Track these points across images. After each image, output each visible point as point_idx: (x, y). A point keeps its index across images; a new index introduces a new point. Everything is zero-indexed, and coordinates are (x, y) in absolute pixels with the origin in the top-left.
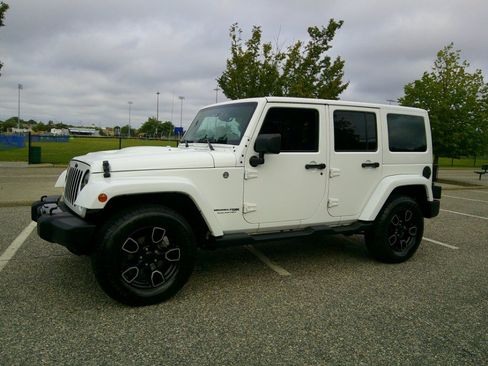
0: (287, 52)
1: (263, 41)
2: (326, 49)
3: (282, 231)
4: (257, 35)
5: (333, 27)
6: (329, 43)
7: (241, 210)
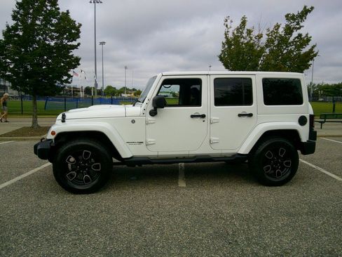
0: (265, 33)
1: (248, 26)
2: (299, 28)
3: (177, 158)
4: (244, 23)
5: (306, 12)
6: (301, 24)
7: (144, 143)
